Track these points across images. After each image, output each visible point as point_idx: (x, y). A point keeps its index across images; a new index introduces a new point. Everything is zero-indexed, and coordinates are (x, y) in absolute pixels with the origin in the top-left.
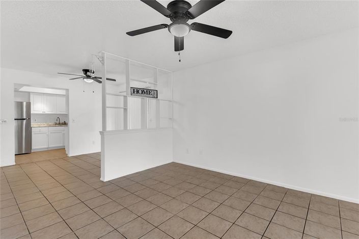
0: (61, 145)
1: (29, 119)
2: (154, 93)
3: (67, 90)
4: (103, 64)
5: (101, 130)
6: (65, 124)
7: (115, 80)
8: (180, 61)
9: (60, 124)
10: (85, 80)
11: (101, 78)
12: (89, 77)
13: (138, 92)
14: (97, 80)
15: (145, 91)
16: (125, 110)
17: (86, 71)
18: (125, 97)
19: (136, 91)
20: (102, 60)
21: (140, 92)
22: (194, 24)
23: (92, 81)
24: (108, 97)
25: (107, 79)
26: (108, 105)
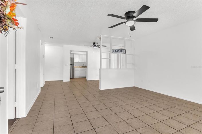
0: (84, 76)
1: (74, 64)
2: (124, 51)
3: (87, 52)
4: (101, 40)
5: (100, 68)
6: (86, 67)
7: (106, 46)
8: (131, 36)
9: (84, 67)
10: (94, 47)
11: (100, 46)
12: (95, 46)
13: (116, 51)
14: (98, 46)
15: (119, 50)
16: (110, 59)
17: (94, 43)
18: (110, 54)
19: (115, 51)
20: (100, 38)
21: (117, 51)
22: (137, 19)
23: (96, 47)
24: (102, 54)
25: (102, 46)
26: (102, 57)
